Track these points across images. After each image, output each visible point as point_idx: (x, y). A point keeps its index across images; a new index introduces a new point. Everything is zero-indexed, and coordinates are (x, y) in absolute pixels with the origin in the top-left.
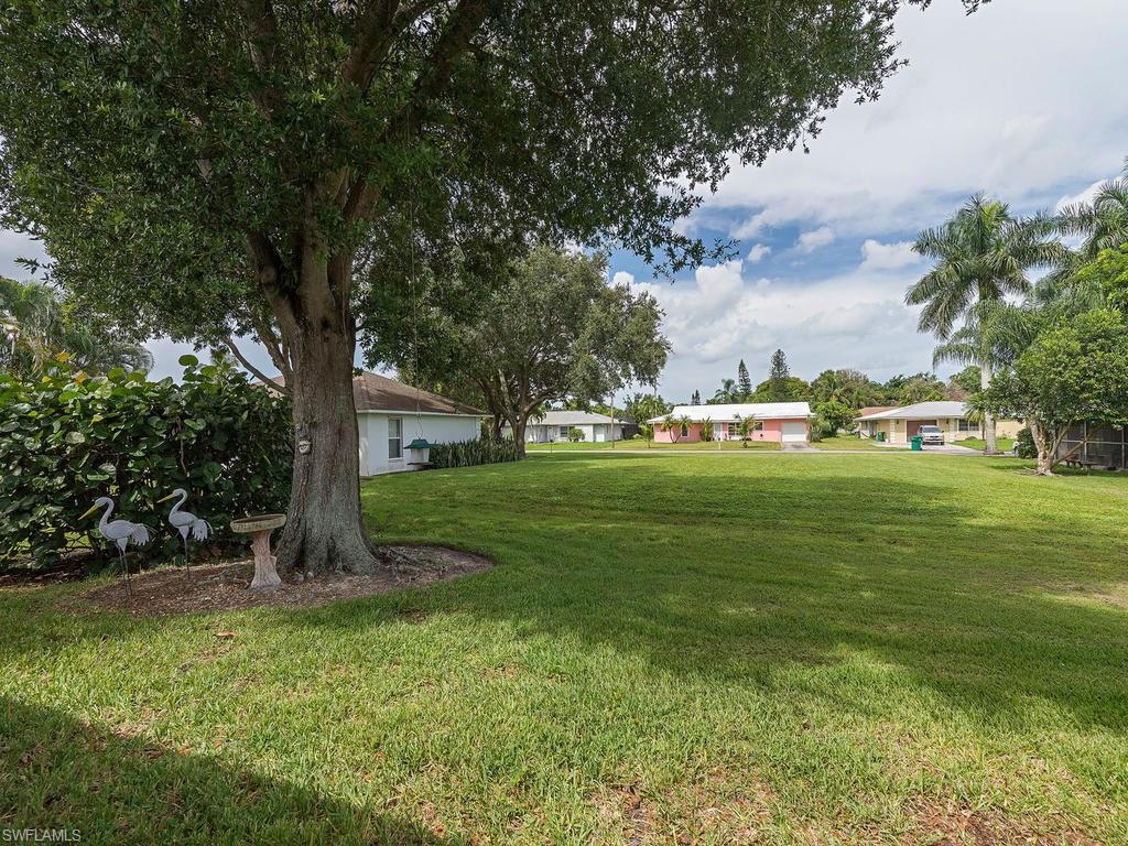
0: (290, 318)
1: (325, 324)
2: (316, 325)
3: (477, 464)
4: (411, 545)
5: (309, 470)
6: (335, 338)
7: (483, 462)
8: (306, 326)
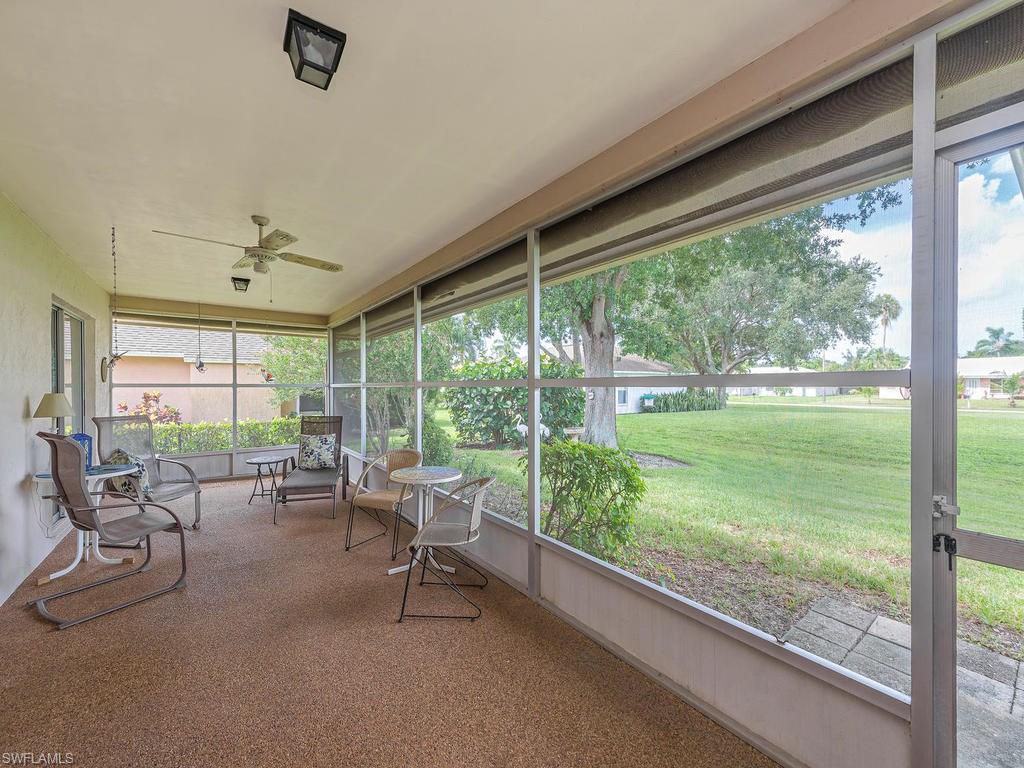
0: (586, 334)
1: (602, 335)
2: (598, 336)
3: (684, 411)
4: (640, 453)
5: (593, 407)
6: (606, 341)
7: (688, 410)
8: (593, 337)
